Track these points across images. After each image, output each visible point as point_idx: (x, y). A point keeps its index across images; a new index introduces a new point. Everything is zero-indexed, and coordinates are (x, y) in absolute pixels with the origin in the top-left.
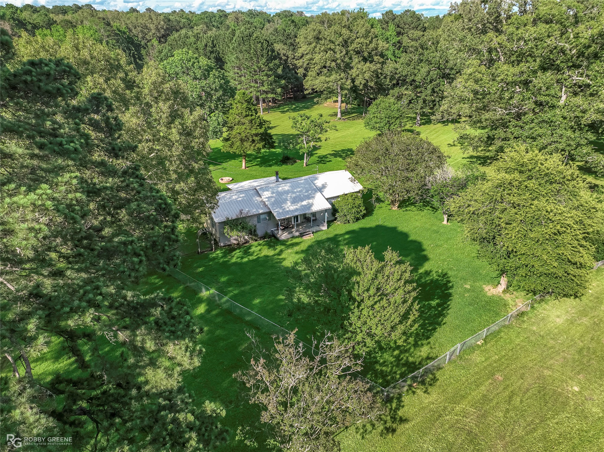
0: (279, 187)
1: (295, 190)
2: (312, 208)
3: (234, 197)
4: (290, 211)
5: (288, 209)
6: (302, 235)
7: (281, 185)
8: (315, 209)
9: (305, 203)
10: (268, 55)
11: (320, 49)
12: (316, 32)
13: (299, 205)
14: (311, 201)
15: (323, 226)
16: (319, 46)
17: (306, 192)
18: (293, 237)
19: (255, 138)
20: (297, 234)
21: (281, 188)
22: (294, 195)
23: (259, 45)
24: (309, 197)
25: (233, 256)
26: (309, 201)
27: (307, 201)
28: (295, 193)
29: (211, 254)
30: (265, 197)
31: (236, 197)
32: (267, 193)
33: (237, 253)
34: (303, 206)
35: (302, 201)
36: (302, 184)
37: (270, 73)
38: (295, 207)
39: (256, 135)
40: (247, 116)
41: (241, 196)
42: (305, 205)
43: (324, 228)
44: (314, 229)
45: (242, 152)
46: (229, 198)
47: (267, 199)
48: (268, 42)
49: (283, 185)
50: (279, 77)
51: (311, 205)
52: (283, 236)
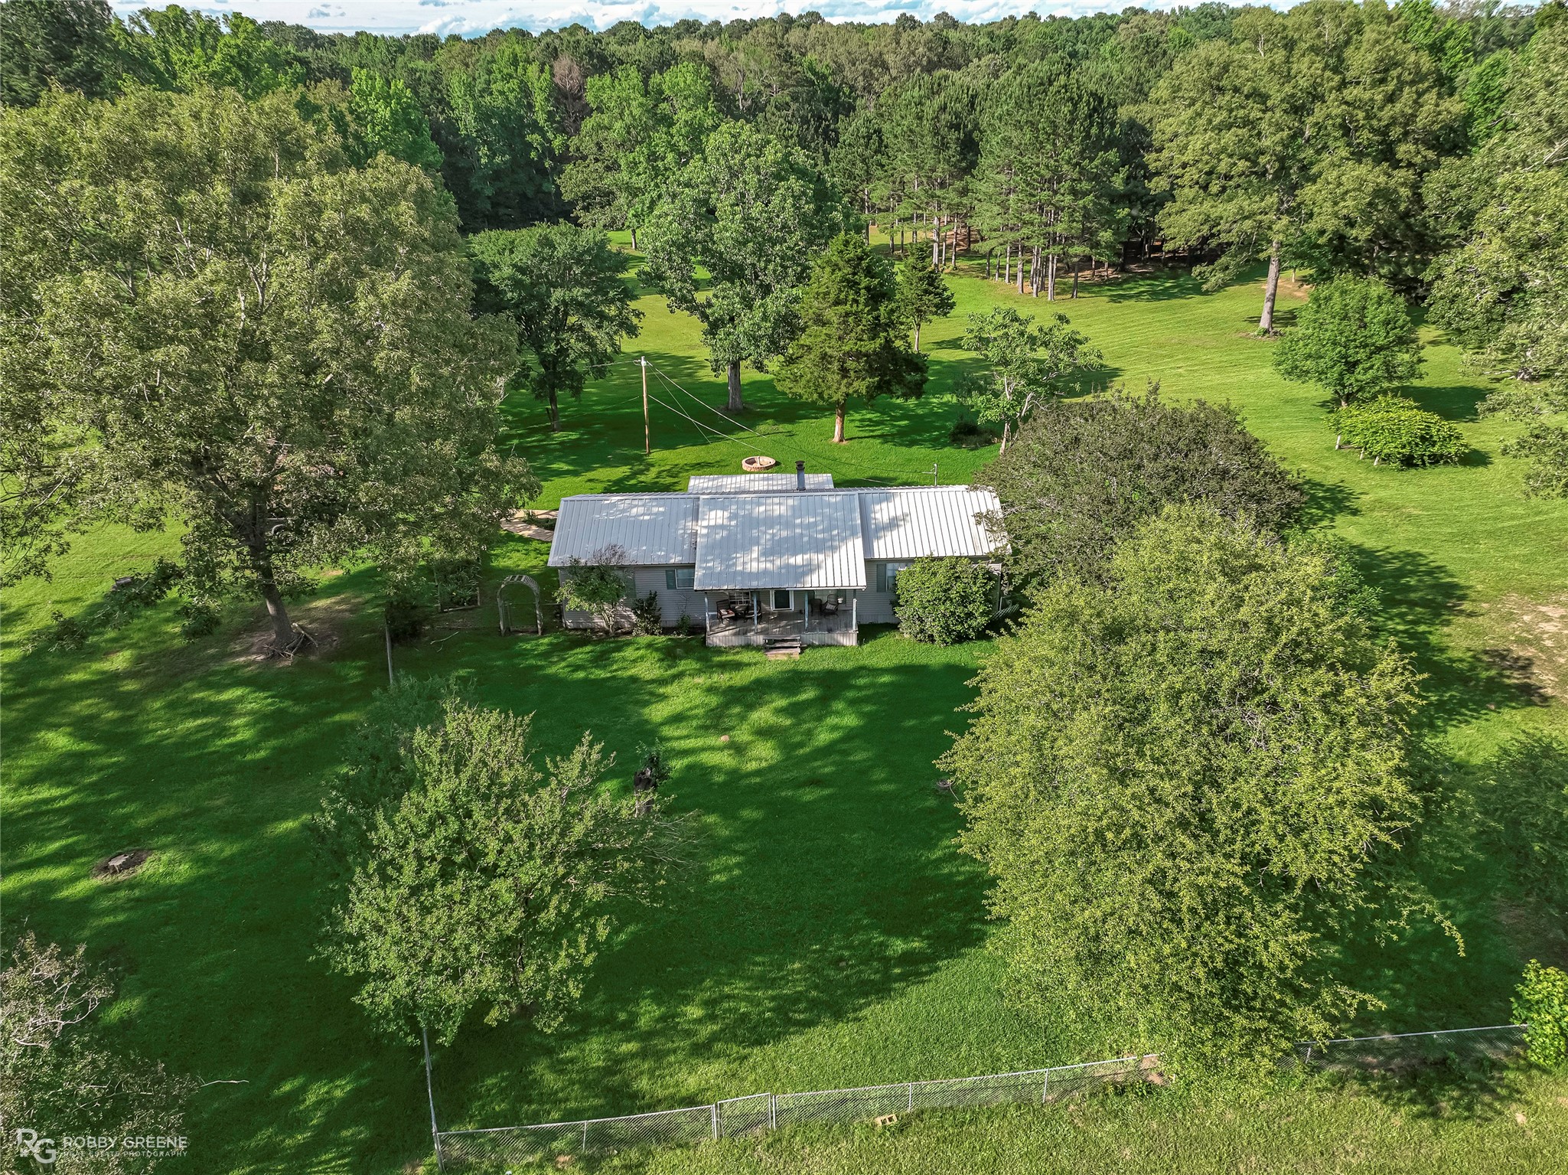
0: (759, 505)
1: (798, 521)
2: (808, 579)
3: (634, 510)
4: (742, 573)
5: (739, 568)
6: (770, 645)
7: (769, 501)
8: (815, 582)
9: (799, 560)
10: (1088, 136)
11: (1210, 121)
12: (1214, 70)
13: (778, 562)
14: (821, 557)
15: (844, 634)
16: (1208, 111)
17: (823, 531)
18: (748, 647)
19: (851, 364)
20: (760, 640)
21: (762, 509)
22: (784, 534)
23: (1065, 109)
24: (820, 547)
25: (564, 659)
26: (814, 556)
27: (807, 557)
28: (795, 526)
29: (527, 641)
30: (705, 523)
31: (641, 510)
32: (720, 513)
33: (581, 654)
34: (788, 566)
35: (795, 554)
36: (829, 505)
37: (1085, 185)
38: (762, 566)
39: (858, 355)
40: (837, 303)
41: (655, 510)
42: (796, 567)
43: (850, 640)
44: (815, 638)
45: (815, 396)
46: (623, 511)
47: (705, 531)
48: (1101, 100)
49: (776, 500)
50: (1117, 199)
51: (809, 569)
52: (721, 636)
